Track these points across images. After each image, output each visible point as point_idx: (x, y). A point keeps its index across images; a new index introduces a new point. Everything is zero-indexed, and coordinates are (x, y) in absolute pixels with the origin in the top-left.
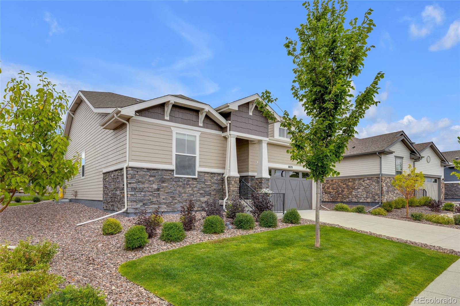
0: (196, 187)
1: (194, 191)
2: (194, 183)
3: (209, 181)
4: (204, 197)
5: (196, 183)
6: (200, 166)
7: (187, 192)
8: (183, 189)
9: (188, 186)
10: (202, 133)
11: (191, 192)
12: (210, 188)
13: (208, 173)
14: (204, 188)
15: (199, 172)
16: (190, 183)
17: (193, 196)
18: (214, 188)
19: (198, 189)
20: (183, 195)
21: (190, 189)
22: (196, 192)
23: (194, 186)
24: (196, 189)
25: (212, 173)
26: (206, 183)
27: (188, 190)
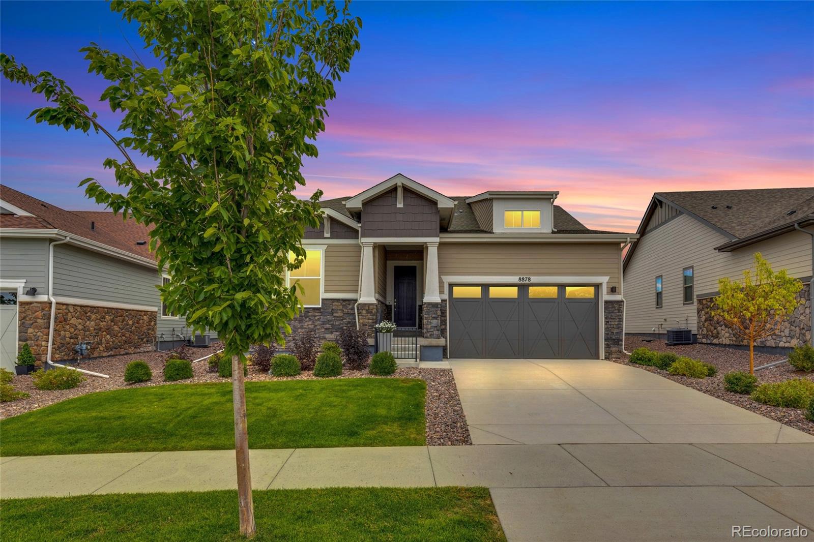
0: (319, 320)
1: (315, 326)
2: (316, 314)
3: (339, 312)
4: (332, 333)
5: (320, 314)
6: (326, 291)
7: (305, 327)
8: (300, 323)
9: (308, 319)
10: (329, 246)
11: (312, 327)
12: (342, 320)
13: (338, 300)
14: (331, 321)
15: (323, 299)
16: (310, 314)
17: (315, 331)
18: (347, 320)
19: (321, 323)
20: (299, 330)
21: (310, 323)
22: (318, 327)
23: (316, 318)
24: (318, 322)
25: (344, 300)
26: (335, 314)
27: (306, 324)
